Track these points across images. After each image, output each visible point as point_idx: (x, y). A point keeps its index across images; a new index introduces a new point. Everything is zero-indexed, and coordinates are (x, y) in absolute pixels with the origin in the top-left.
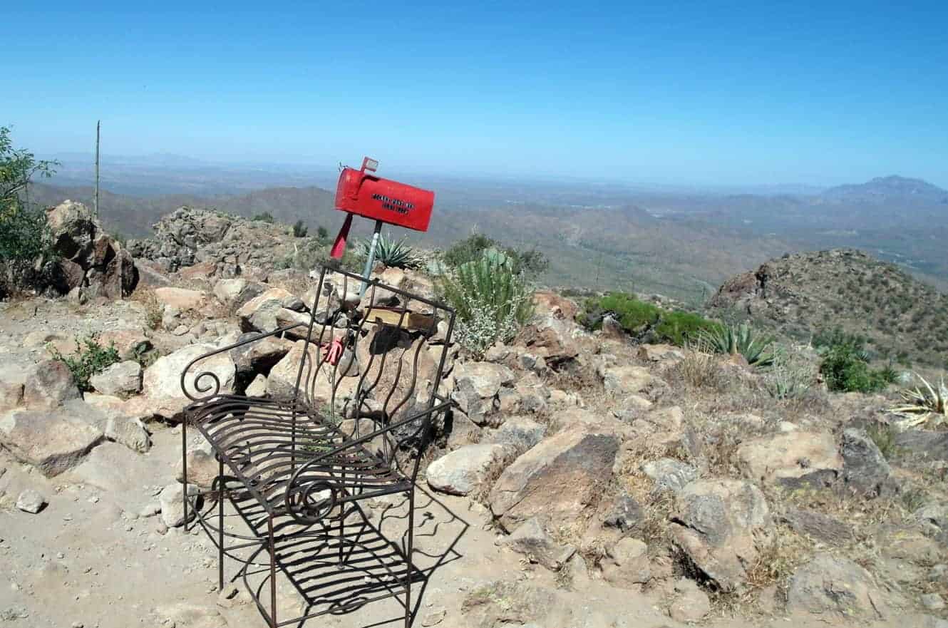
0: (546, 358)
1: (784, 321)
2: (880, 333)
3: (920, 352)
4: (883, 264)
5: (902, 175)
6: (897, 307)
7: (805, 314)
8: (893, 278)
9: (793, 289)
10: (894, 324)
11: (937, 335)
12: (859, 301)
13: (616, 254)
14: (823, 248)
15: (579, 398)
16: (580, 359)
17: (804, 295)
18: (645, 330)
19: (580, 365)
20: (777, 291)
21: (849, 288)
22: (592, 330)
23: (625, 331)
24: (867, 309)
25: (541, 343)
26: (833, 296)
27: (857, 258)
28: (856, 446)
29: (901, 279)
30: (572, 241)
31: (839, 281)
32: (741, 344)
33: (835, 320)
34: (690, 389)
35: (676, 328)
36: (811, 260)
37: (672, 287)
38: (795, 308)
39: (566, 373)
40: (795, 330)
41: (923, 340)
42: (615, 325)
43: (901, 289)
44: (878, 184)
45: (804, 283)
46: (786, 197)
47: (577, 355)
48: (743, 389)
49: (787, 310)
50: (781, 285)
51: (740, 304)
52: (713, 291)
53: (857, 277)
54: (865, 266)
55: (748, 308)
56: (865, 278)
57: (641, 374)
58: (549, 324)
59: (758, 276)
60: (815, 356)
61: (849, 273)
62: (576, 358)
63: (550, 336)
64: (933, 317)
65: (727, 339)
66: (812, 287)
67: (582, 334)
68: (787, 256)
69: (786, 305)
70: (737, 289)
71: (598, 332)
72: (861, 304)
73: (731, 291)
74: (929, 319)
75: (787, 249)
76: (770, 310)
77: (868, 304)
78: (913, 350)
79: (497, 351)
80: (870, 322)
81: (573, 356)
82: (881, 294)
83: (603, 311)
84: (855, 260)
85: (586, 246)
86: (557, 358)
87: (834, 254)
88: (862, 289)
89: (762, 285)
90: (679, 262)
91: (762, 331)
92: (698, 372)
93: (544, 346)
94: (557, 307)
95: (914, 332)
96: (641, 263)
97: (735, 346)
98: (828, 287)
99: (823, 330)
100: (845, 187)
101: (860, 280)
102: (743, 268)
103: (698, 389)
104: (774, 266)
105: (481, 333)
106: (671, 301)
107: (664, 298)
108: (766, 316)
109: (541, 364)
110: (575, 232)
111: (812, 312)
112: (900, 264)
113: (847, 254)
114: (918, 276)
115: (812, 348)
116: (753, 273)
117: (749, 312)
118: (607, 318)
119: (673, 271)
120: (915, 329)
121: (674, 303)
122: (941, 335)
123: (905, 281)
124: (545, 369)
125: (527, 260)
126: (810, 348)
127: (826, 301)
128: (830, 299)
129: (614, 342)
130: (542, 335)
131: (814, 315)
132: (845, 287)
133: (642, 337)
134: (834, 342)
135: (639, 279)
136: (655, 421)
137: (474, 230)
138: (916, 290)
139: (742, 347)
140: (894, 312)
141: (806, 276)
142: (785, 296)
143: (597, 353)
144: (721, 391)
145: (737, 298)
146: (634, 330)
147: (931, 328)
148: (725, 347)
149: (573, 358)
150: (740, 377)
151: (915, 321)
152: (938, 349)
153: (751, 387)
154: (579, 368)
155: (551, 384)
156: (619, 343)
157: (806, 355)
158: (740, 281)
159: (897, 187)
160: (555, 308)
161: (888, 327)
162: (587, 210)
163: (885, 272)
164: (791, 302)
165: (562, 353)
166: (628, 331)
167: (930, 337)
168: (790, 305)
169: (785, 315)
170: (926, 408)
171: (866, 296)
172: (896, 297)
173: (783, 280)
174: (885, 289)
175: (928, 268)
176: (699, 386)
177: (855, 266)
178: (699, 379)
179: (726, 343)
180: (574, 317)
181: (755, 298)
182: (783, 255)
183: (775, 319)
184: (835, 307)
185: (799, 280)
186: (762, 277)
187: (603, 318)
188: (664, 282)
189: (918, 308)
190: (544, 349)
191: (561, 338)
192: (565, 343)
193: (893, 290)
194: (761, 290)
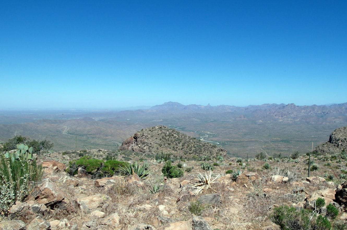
0: (46, 205)
1: (145, 152)
2: (173, 152)
3: (185, 155)
4: (171, 129)
5: (172, 101)
6: (177, 142)
7: (151, 148)
8: (174, 133)
9: (146, 141)
10: (177, 148)
11: (189, 149)
12: (166, 142)
13: (83, 135)
14: (153, 126)
15: (67, 222)
16: (66, 200)
17: (150, 142)
18: (97, 171)
19: (66, 203)
20: (141, 142)
21: (163, 138)
22: (74, 175)
23: (88, 173)
24: (169, 144)
25: (43, 197)
26: (158, 141)
27: (164, 128)
28: (199, 224)
29: (177, 133)
30: (64, 132)
31: (159, 136)
32: (135, 170)
33: (160, 149)
34: (119, 196)
35: (110, 168)
36: (150, 130)
37: (105, 145)
38: (148, 147)
39: (59, 210)
40: (149, 154)
41: (185, 152)
42: (83, 171)
43: (177, 137)
44: (166, 104)
45: (149, 138)
46: (139, 110)
47: (63, 199)
48: (140, 191)
49: (145, 148)
50: (142, 140)
51: (130, 148)
52: (120, 145)
53: (164, 134)
54: (166, 131)
55: (133, 149)
56: (167, 134)
57: (97, 198)
58: (46, 186)
59: (134, 137)
60: (157, 163)
61: (162, 133)
62: (63, 201)
63: (47, 192)
64: (187, 144)
65: (130, 168)
66: (152, 139)
67: (69, 178)
68: (142, 130)
69: (145, 146)
70: (128, 143)
71: (76, 175)
72: (167, 143)
73: (126, 144)
74: (186, 144)
75: (142, 128)
76: (140, 149)
77: (169, 142)
78: (183, 155)
79: (16, 207)
80: (170, 148)
81: (61, 200)
82: (172, 139)
83: (77, 166)
84: (163, 129)
85: (70, 134)
86: (53, 203)
87: (157, 128)
88: (167, 138)
89: (136, 141)
90: (107, 136)
91: (138, 157)
92: (122, 188)
93: (45, 198)
94: (56, 167)
95: (183, 149)
96: (93, 138)
97: (133, 171)
98: (156, 139)
99: (158, 154)
100: (157, 106)
101: (165, 135)
102: (129, 136)
103: (123, 196)
104: (139, 133)
105: (5, 199)
106: (106, 150)
107: (103, 150)
108: (139, 151)
109: (44, 208)
110: (65, 129)
111: (153, 148)
112: (176, 128)
113: (160, 127)
114: (181, 132)
115: (156, 161)
116: (133, 137)
117: (133, 151)
118: (80, 169)
119: (105, 139)
120: (183, 148)
121: (107, 151)
122: (190, 149)
123: (178, 134)
124: (46, 210)
125: (43, 144)
126: (155, 161)
127: (157, 143)
128: (158, 142)
129: (84, 179)
130: (43, 192)
131: (154, 149)
132: (161, 138)
133: (96, 174)
134: (162, 157)
135: (93, 144)
136: (106, 224)
137: (16, 134)
138: (181, 136)
139: (136, 171)
140: (176, 144)
141: (149, 136)
142: (144, 143)
143: (77, 186)
144: (132, 194)
145: (129, 146)
146: (92, 172)
147: (187, 148)
148: (130, 172)
149: (61, 201)
150: (138, 185)
151: (183, 146)
152: (190, 154)
153: (143, 189)
154: (66, 205)
155: (51, 217)
156: (86, 179)
157: (154, 163)
158: (129, 140)
159: (171, 105)
160: (55, 167)
161: (176, 149)
162: (69, 120)
163: (172, 132)
164: (146, 145)
165: (55, 199)
166: (90, 173)
167: (187, 150)
168: (146, 146)
169: (145, 150)
170: (202, 184)
171: (168, 140)
172: (176, 139)
173: (142, 138)
174: (173, 137)
175: (183, 129)
176: (123, 194)
177: (163, 131)
178: (123, 191)
179: (130, 170)
180: (65, 170)
181: (135, 145)
182: (141, 129)
183: (142, 152)
184: (159, 145)
185: (148, 137)
186: (136, 138)
187: (78, 169)
188: (103, 144)
189: (183, 142)
190: (45, 199)
191: (54, 192)
192: (56, 194)
193: (175, 137)
194: (136, 142)
